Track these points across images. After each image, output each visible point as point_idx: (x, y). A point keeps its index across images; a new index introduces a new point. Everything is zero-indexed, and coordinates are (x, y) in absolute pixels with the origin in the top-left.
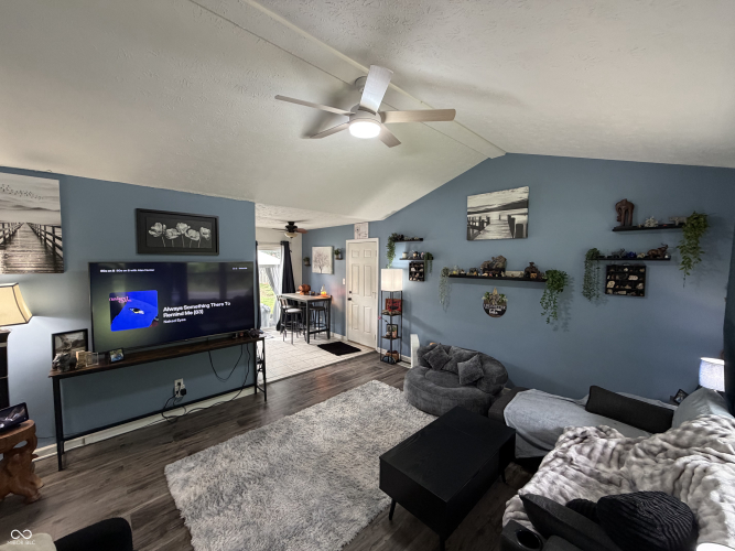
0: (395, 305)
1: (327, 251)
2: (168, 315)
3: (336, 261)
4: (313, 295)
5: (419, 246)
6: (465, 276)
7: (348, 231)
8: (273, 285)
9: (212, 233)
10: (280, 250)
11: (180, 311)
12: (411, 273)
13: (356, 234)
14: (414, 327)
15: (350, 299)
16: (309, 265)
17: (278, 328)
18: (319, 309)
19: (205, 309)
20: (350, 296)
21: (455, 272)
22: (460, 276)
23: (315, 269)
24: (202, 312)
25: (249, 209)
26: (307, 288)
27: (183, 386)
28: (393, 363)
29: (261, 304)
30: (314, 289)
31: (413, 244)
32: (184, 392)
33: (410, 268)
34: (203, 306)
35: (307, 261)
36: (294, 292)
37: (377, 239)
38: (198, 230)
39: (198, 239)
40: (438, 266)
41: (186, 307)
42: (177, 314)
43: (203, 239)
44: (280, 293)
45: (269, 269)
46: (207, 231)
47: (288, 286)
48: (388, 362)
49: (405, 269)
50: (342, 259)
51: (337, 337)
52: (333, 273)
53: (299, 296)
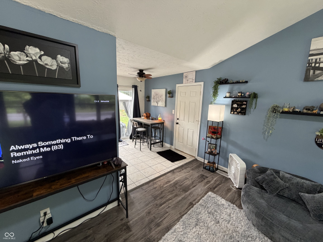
0: (216, 131)
1: (162, 92)
2: (16, 154)
3: (168, 99)
4: (152, 119)
5: (243, 88)
6: (300, 113)
7: (179, 78)
8: (127, 112)
9: (71, 63)
10: (132, 91)
11: (34, 149)
12: (232, 109)
13: (184, 80)
14: (230, 147)
15: (177, 123)
16: (149, 101)
17: (131, 138)
18: (156, 128)
19: (65, 144)
20: (178, 121)
21: (286, 110)
22: (294, 113)
23: (153, 103)
24: (61, 147)
25: (110, 41)
26: (148, 115)
27: (48, 216)
28: (213, 171)
29: (121, 122)
30: (153, 115)
31: (236, 87)
32: (50, 221)
33: (232, 105)
34: (63, 141)
35: (148, 98)
36: (140, 117)
37: (202, 83)
38: (54, 57)
39: (54, 67)
40: (264, 103)
41: (41, 144)
42: (29, 152)
43: (61, 68)
44: (132, 118)
45: (124, 102)
46: (66, 60)
47: (137, 113)
48: (209, 170)
49: (227, 105)
50: (172, 97)
51: (167, 146)
52: (166, 106)
53: (143, 120)
